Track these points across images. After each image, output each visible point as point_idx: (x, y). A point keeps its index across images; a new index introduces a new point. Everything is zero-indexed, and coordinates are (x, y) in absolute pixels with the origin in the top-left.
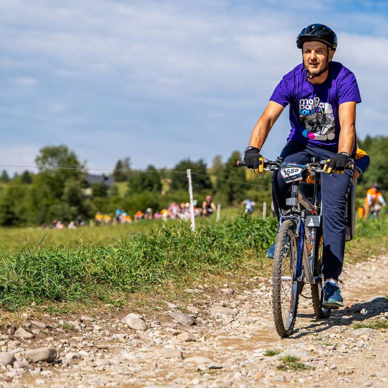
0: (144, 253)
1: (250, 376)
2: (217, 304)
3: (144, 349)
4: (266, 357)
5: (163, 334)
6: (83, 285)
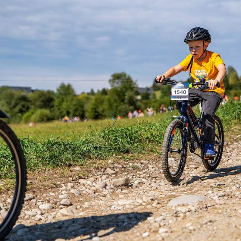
6: (141, 144)
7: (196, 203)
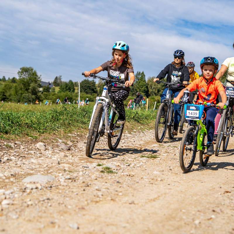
0: (52, 116)
1: (86, 174)
2: (82, 142)
3: (42, 158)
4: (96, 167)
5: (53, 153)
6: (20, 128)
7: (45, 182)
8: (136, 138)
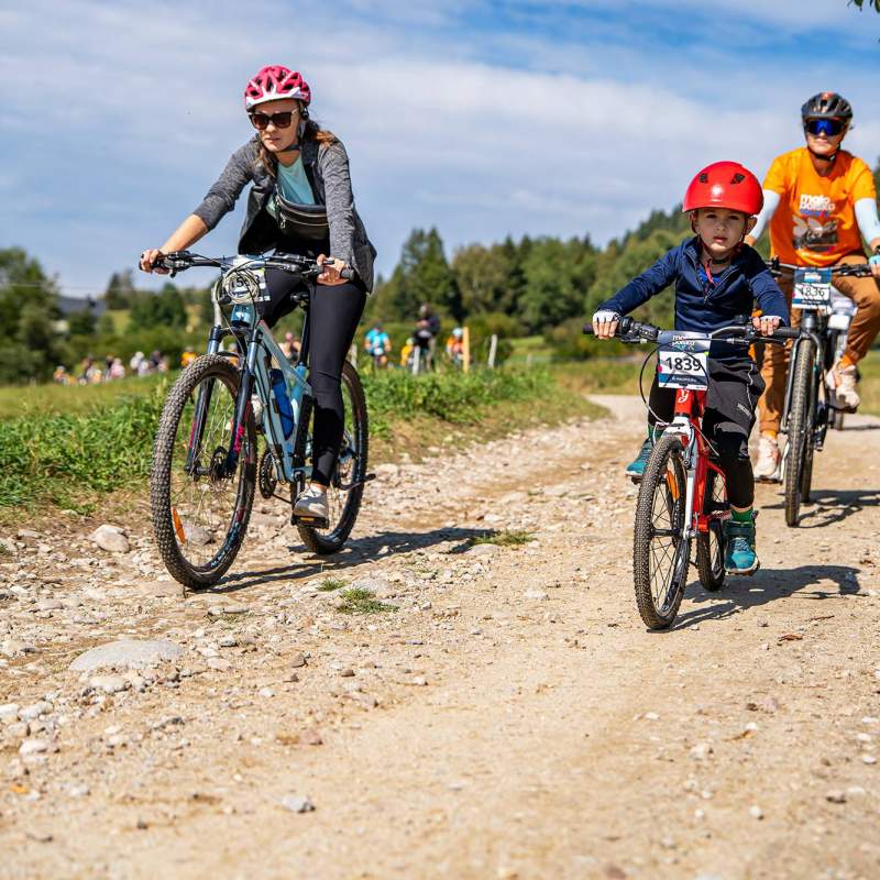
1: (290, 623)
3: (122, 582)
4: (321, 593)
5: (156, 558)
7: (153, 663)
8: (443, 478)
